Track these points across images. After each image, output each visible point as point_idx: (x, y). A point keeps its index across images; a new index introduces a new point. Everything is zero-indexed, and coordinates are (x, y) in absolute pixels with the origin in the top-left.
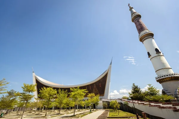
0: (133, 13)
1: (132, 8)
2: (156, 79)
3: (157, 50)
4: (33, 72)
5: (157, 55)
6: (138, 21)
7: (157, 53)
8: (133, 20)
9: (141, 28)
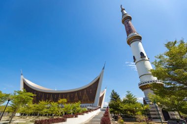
0: (124, 14)
1: (124, 9)
2: (139, 85)
3: (142, 54)
4: (22, 75)
5: (141, 59)
6: (127, 23)
7: (141, 57)
8: (123, 22)
9: (129, 30)
